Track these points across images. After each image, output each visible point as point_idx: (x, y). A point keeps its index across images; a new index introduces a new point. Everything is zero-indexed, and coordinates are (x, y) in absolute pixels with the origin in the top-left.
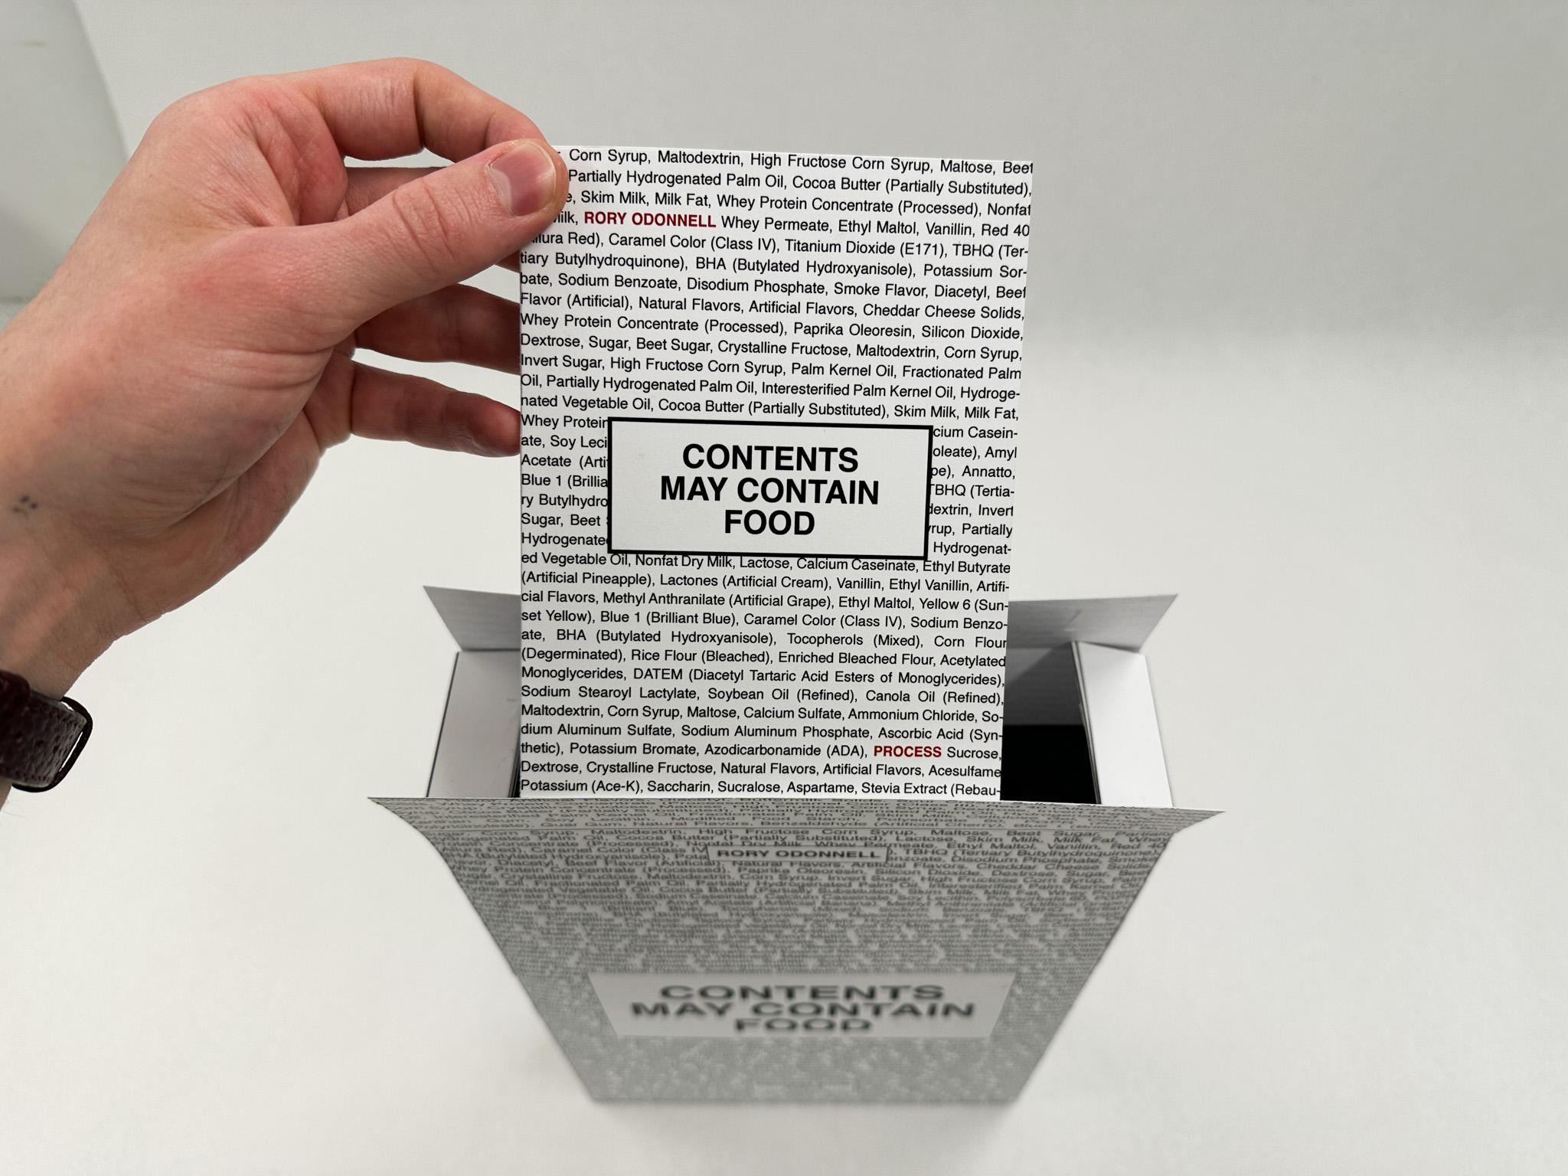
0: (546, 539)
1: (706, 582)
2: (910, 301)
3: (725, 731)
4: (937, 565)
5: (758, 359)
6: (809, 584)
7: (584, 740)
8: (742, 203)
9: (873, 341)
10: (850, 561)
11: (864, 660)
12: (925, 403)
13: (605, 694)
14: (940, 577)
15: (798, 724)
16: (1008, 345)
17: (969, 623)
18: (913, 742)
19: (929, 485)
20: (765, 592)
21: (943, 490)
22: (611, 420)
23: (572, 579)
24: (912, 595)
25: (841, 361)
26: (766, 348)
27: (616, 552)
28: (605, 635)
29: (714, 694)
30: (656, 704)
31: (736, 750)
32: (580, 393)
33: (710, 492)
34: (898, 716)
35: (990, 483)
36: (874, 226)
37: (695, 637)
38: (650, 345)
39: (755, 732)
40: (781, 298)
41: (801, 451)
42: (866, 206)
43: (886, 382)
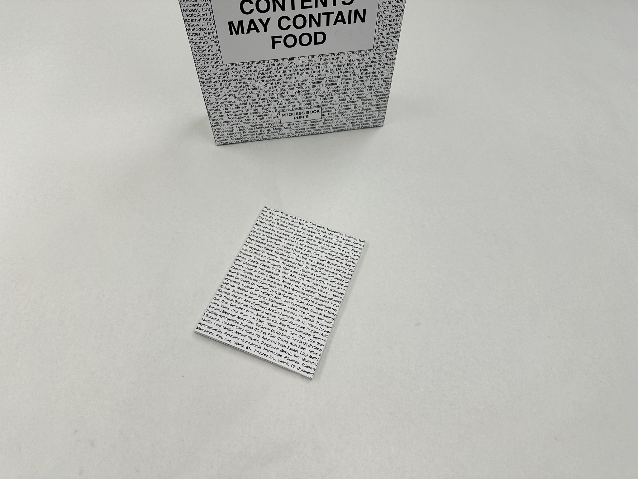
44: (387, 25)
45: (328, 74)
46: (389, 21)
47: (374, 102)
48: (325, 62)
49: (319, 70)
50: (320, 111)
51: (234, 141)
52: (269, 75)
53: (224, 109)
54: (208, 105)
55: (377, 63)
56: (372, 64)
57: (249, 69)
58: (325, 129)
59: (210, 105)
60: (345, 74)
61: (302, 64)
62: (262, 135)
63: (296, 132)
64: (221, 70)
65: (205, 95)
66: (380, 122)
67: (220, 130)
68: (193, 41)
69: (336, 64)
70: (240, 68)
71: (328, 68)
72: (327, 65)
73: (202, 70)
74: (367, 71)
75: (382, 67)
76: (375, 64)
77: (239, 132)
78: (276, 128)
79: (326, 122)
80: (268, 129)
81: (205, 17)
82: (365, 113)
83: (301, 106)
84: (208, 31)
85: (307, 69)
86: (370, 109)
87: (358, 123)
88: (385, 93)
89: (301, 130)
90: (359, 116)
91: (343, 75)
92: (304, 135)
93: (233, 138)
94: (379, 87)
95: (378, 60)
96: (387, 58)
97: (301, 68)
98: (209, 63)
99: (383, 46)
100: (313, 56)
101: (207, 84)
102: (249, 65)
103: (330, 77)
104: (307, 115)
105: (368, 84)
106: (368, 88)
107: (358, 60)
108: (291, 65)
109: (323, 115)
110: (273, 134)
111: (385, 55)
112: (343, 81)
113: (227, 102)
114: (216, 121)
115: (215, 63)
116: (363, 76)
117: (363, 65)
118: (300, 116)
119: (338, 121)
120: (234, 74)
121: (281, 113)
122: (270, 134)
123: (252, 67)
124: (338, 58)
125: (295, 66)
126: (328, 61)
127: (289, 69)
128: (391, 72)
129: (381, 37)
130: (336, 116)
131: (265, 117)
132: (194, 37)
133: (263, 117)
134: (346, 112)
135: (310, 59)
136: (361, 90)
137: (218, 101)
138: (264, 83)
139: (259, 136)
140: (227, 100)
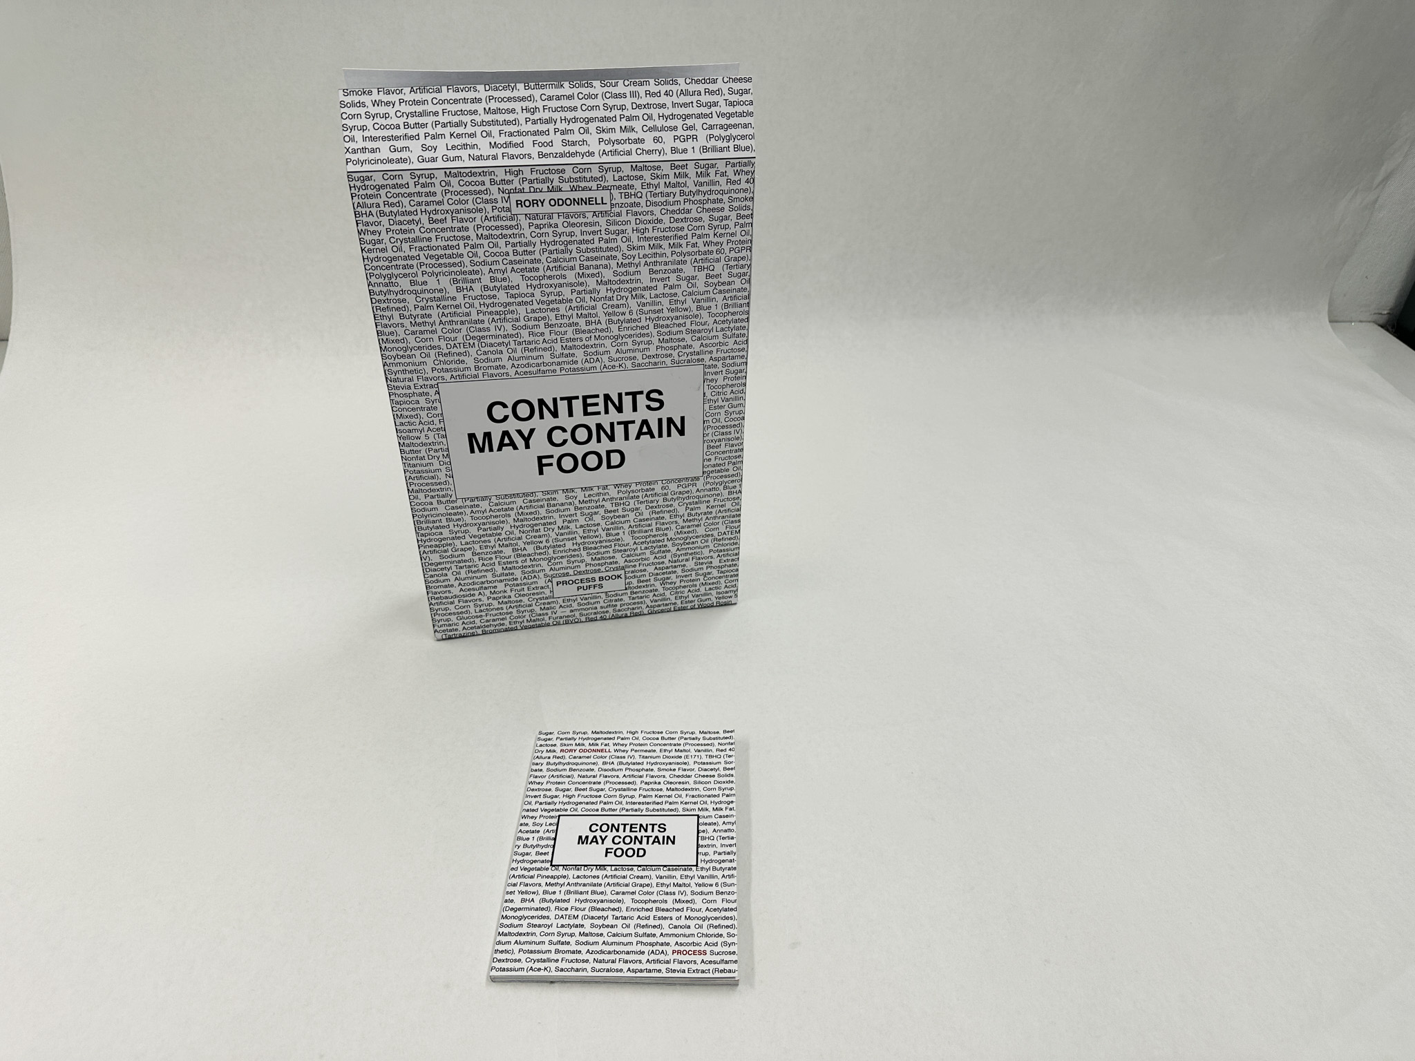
0: (523, 861)
1: (594, 877)
2: (689, 773)
3: (597, 943)
4: (702, 868)
5: (624, 793)
6: (642, 877)
7: (525, 947)
8: (622, 745)
9: (673, 786)
10: (662, 868)
11: (667, 910)
12: (696, 807)
13: (540, 926)
14: (704, 873)
15: (634, 940)
16: (730, 786)
17: (718, 893)
18: (693, 948)
19: (698, 837)
20: (621, 881)
21: (704, 838)
22: (559, 816)
23: (532, 877)
24: (691, 881)
25: (660, 793)
26: (629, 789)
27: (554, 866)
28: (544, 900)
29: (593, 926)
30: (563, 930)
31: (602, 952)
32: (547, 807)
33: (600, 841)
34: (684, 936)
35: (725, 835)
36: (674, 750)
37: (586, 901)
38: (580, 790)
39: (612, 944)
40: (636, 773)
41: (641, 825)
42: (671, 745)
43: (679, 800)
44: (720, 440)
45: (632, 516)
46: (723, 434)
47: (716, 562)
48: (626, 495)
49: (616, 508)
50: (623, 576)
51: (468, 631)
52: (533, 516)
53: (455, 573)
54: (426, 566)
55: (713, 498)
56: (703, 499)
57: (500, 507)
58: (633, 609)
59: (430, 567)
60: (661, 515)
61: (588, 499)
62: (521, 620)
63: (581, 615)
64: (453, 508)
65: (422, 549)
66: (731, 597)
67: (444, 612)
68: (409, 462)
69: (645, 499)
70: (484, 505)
71: (632, 506)
72: (630, 500)
73: (421, 507)
74: (697, 511)
75: (721, 504)
76: (709, 499)
77: (479, 614)
78: (546, 606)
79: (634, 596)
80: (531, 608)
81: (430, 426)
82: (702, 581)
83: (588, 568)
84: (434, 447)
85: (597, 507)
86: (709, 573)
87: (691, 598)
88: (732, 547)
89: (590, 611)
90: (693, 586)
91: (658, 516)
92: (596, 620)
93: (466, 626)
94: (721, 537)
95: (712, 493)
96: (727, 490)
97: (587, 505)
98: (433, 497)
99: (719, 471)
100: (605, 487)
101: (427, 531)
102: (501, 501)
103: (636, 520)
104: (600, 582)
105: (701, 531)
106: (701, 538)
107: (680, 493)
108: (570, 500)
109: (629, 583)
110: (540, 618)
111: (723, 485)
112: (658, 526)
113: (459, 562)
114: (438, 595)
115: (443, 496)
116: (691, 518)
117: (689, 501)
118: (588, 584)
119: (656, 593)
120: (475, 515)
121: (555, 580)
122: (535, 618)
123: (505, 503)
124: (647, 490)
125: (576, 502)
126: (631, 494)
127: (566, 507)
128: (738, 513)
129: (713, 457)
130: (651, 586)
131: (526, 587)
132: (411, 455)
133: (523, 587)
134: (668, 579)
135: (601, 490)
136: (691, 541)
137: (445, 560)
138: (525, 529)
139: (515, 622)
140: (460, 559)
